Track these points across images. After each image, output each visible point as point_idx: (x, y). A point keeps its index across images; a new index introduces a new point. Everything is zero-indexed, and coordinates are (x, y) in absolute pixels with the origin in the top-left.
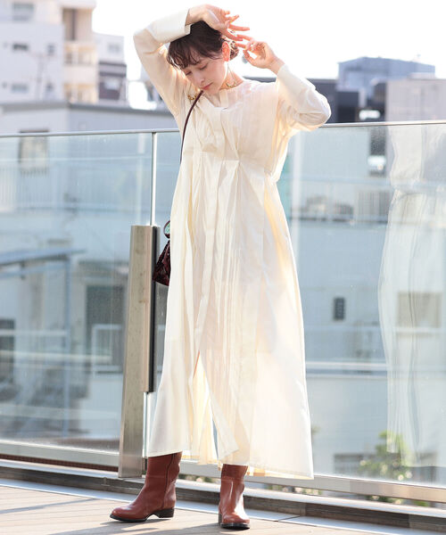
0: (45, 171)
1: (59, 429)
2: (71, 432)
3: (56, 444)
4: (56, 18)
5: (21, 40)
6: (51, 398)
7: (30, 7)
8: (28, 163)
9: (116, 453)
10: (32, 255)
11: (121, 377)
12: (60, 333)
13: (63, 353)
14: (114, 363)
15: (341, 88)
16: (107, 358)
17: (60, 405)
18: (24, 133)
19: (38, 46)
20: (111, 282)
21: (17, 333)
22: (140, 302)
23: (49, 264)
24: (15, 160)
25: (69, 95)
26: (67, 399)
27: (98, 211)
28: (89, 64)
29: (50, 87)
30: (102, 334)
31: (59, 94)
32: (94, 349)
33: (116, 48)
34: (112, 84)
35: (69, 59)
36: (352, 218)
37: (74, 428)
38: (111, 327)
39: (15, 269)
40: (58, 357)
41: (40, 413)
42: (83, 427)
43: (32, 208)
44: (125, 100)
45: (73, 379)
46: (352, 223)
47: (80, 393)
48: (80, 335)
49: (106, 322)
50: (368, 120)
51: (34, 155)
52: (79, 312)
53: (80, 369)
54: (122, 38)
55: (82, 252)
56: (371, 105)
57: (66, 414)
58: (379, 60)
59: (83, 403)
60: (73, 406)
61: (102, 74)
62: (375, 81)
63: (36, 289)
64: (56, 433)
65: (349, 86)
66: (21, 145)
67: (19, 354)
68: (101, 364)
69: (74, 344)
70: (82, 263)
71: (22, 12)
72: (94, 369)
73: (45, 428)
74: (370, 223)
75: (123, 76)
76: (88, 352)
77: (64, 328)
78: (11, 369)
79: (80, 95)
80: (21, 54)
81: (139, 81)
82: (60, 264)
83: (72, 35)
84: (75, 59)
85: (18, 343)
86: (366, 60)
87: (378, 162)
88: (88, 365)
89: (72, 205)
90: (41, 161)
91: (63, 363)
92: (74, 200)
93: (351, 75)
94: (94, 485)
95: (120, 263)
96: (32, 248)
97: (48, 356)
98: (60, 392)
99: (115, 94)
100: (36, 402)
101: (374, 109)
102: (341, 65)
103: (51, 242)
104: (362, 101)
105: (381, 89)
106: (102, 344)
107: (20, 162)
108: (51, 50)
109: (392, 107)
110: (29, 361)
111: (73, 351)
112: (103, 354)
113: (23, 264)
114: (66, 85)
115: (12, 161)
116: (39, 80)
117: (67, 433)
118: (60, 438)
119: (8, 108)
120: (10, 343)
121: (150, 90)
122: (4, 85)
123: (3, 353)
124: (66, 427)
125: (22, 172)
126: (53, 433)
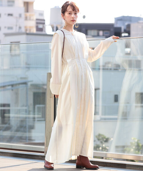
0: (19, 55)
1: (26, 139)
2: (29, 140)
3: (23, 144)
4: (22, 5)
5: (10, 12)
6: (22, 129)
7: (13, 2)
8: (13, 53)
9: (43, 147)
10: (15, 83)
11: (45, 122)
12: (25, 108)
13: (26, 114)
14: (42, 117)
15: (115, 26)
16: (40, 116)
17: (25, 132)
18: (12, 43)
19: (16, 15)
20: (41, 91)
21: (11, 108)
22: (51, 97)
23: (21, 86)
24: (9, 52)
25: (26, 30)
26: (27, 130)
27: (36, 68)
28: (33, 20)
29: (20, 28)
30: (39, 108)
31: (23, 30)
32: (36, 113)
33: (41, 14)
34: (41, 26)
35: (26, 18)
36: (120, 68)
38: (41, 106)
39: (10, 87)
40: (24, 116)
41: (19, 134)
42: (33, 138)
43: (15, 67)
44: (45, 31)
45: (29, 123)
46: (120, 70)
47: (32, 128)
48: (31, 108)
49: (40, 104)
50: (125, 37)
51: (15, 50)
53: (32, 120)
54: (43, 11)
55: (32, 81)
56: (125, 31)
57: (27, 135)
58: (128, 17)
59: (33, 131)
60: (29, 132)
61: (37, 23)
62: (126, 24)
63: (17, 94)
64: (24, 141)
65: (118, 25)
66: (11, 47)
67: (12, 115)
68: (38, 118)
69: (29, 111)
70: (32, 85)
71: (11, 3)
72: (36, 119)
73: (21, 139)
75: (44, 24)
76: (34, 114)
77: (26, 106)
78: (9, 120)
79: (30, 30)
80: (10, 17)
81: (49, 25)
82: (24, 85)
83: (27, 10)
84: (28, 18)
85: (11, 112)
86: (124, 17)
87: (128, 50)
88: (34, 118)
89: (28, 66)
90: (17, 52)
91: (26, 118)
92: (29, 65)
93: (119, 22)
94: (36, 158)
95: (44, 85)
96: (16, 80)
97: (21, 116)
98: (25, 127)
99: (41, 30)
100: (17, 131)
101: (126, 33)
102: (115, 18)
103: (21, 78)
104: (123, 30)
105: (129, 26)
106: (39, 111)
107: (11, 52)
108: (20, 16)
109: (132, 32)
110: (15, 117)
111: (29, 114)
112: (39, 115)
113: (12, 85)
114: (25, 27)
115: (8, 52)
116: (16, 26)
117: (28, 141)
118: (25, 142)
119: (6, 35)
120: (9, 111)
121: (53, 28)
122: (5, 27)
123: (6, 115)
124: (27, 139)
125: (12, 55)
126: (23, 141)
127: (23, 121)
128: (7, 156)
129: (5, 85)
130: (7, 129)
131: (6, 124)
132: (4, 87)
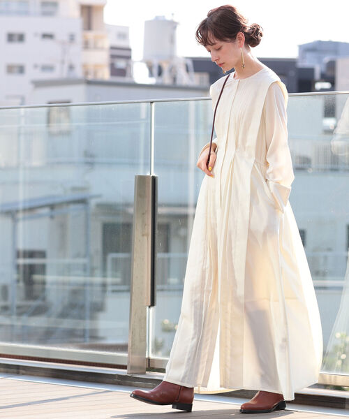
0: (68, 133)
1: (83, 336)
2: (91, 338)
3: (77, 348)
4: (76, 13)
5: (48, 30)
6: (75, 312)
7: (55, 4)
8: (55, 127)
9: (125, 355)
10: (57, 200)
11: (129, 294)
12: (81, 261)
13: (85, 276)
14: (124, 283)
15: (301, 64)
16: (118, 280)
17: (82, 318)
18: (51, 104)
19: (61, 35)
20: (120, 220)
21: (49, 261)
22: (143, 235)
23: (72, 207)
24: (44, 125)
25: (87, 73)
26: (88, 313)
27: (110, 164)
28: (102, 49)
29: (71, 67)
30: (115, 261)
31: (79, 73)
32: (109, 272)
33: (123, 35)
34: (121, 64)
35: (86, 45)
36: (310, 167)
37: (94, 335)
38: (121, 255)
39: (46, 211)
40: (81, 279)
41: (67, 324)
42: (101, 334)
43: (59, 163)
44: (131, 76)
45: (92, 297)
46: (310, 171)
47: (98, 308)
48: (97, 261)
49: (117, 251)
50: (322, 90)
51: (59, 121)
52: (97, 244)
53: (99, 289)
54: (128, 28)
55: (99, 196)
56: (324, 78)
57: (87, 324)
58: (330, 43)
59: (101, 315)
60: (92, 318)
61: (113, 57)
62: (327, 59)
63: (63, 226)
64: (78, 340)
65: (306, 63)
66: (49, 114)
67: (50, 278)
68: (114, 284)
69: (93, 269)
70: (99, 206)
71: (49, 9)
72: (109, 288)
73: (71, 336)
74: (325, 171)
75: (129, 58)
76: (105, 276)
77: (85, 256)
78: (44, 290)
79: (95, 73)
80: (48, 42)
81: (141, 61)
82: (80, 206)
83: (88, 26)
84: (91, 44)
85: (48, 270)
86: (320, 42)
87: (330, 122)
88: (104, 285)
89: (89, 160)
90: (65, 126)
91: (84, 285)
92: (92, 156)
93: (309, 55)
94: (108, 380)
95: (127, 205)
96: (60, 194)
97: (73, 279)
98: (82, 307)
99: (123, 72)
100: (63, 315)
101: (326, 81)
102: (300, 47)
103: (74, 189)
104: (317, 75)
105: (332, 66)
106: (115, 269)
107: (48, 126)
108: (72, 38)
109: (340, 80)
110: (57, 283)
111: (92, 275)
112: (116, 277)
113: (52, 207)
114: (85, 66)
115: (42, 126)
116: (63, 62)
117: (88, 339)
118: (82, 344)
119: (38, 84)
120: (43, 269)
121: (150, 69)
122: (36, 66)
123: (37, 277)
124: (87, 335)
125: (51, 135)
126: (76, 339)
127: (77, 292)
128: (38, 376)
129: (33, 204)
130: (40, 311)
131: (35, 298)
132: (31, 209)
